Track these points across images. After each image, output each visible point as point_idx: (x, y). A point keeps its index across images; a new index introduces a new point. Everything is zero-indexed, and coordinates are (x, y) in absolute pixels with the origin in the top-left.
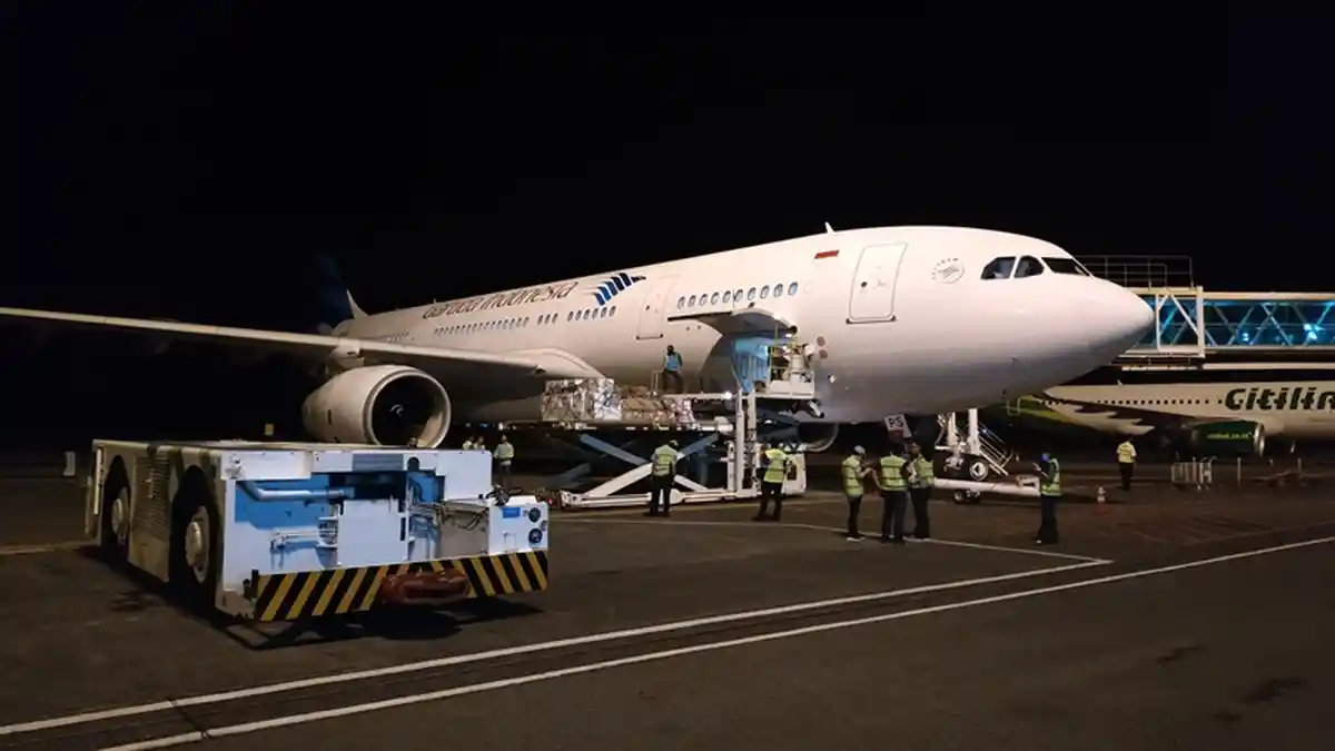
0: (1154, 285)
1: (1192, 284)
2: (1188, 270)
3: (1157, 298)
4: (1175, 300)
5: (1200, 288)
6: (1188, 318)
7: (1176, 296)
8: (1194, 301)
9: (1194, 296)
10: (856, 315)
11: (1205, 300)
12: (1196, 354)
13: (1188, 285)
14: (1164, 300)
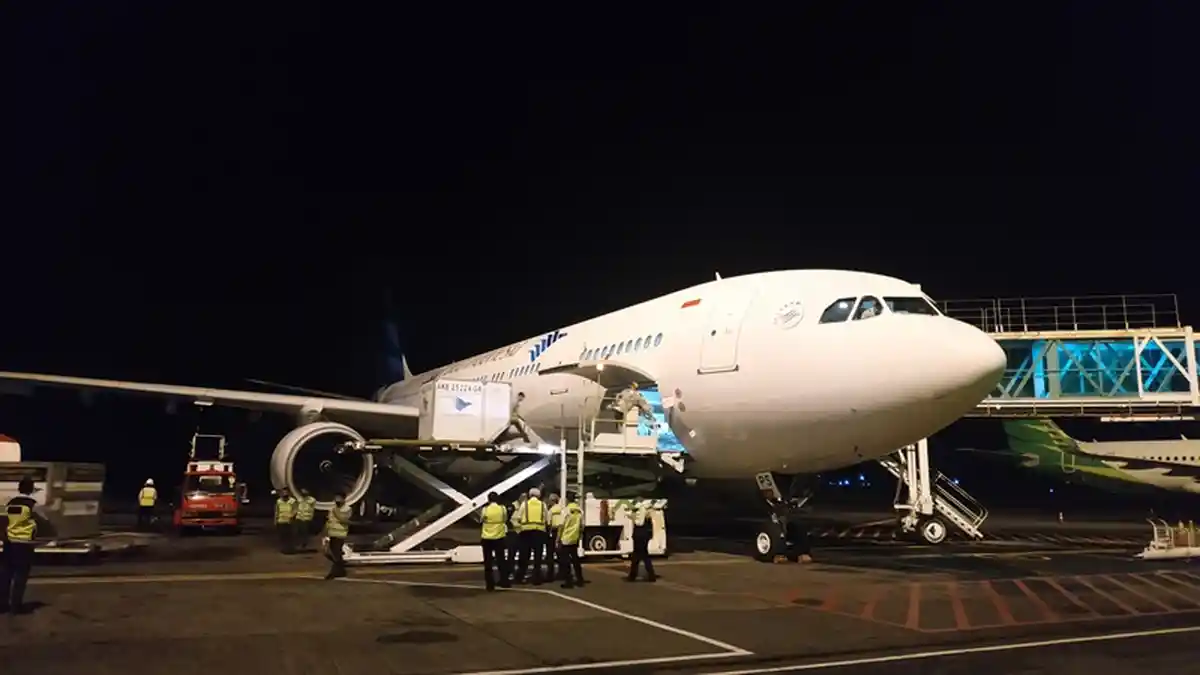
0: (1131, 327)
1: (1179, 324)
2: (1174, 310)
3: (1136, 341)
4: (1159, 343)
5: (1189, 329)
6: (1176, 363)
7: (1159, 338)
8: (1184, 343)
9: (1183, 337)
10: (705, 366)
11: (1196, 342)
12: (1190, 402)
13: (1174, 325)
14: (1145, 342)
